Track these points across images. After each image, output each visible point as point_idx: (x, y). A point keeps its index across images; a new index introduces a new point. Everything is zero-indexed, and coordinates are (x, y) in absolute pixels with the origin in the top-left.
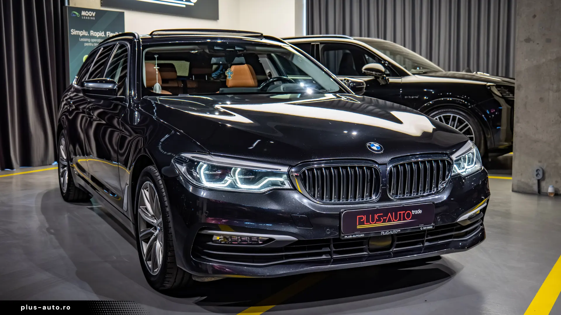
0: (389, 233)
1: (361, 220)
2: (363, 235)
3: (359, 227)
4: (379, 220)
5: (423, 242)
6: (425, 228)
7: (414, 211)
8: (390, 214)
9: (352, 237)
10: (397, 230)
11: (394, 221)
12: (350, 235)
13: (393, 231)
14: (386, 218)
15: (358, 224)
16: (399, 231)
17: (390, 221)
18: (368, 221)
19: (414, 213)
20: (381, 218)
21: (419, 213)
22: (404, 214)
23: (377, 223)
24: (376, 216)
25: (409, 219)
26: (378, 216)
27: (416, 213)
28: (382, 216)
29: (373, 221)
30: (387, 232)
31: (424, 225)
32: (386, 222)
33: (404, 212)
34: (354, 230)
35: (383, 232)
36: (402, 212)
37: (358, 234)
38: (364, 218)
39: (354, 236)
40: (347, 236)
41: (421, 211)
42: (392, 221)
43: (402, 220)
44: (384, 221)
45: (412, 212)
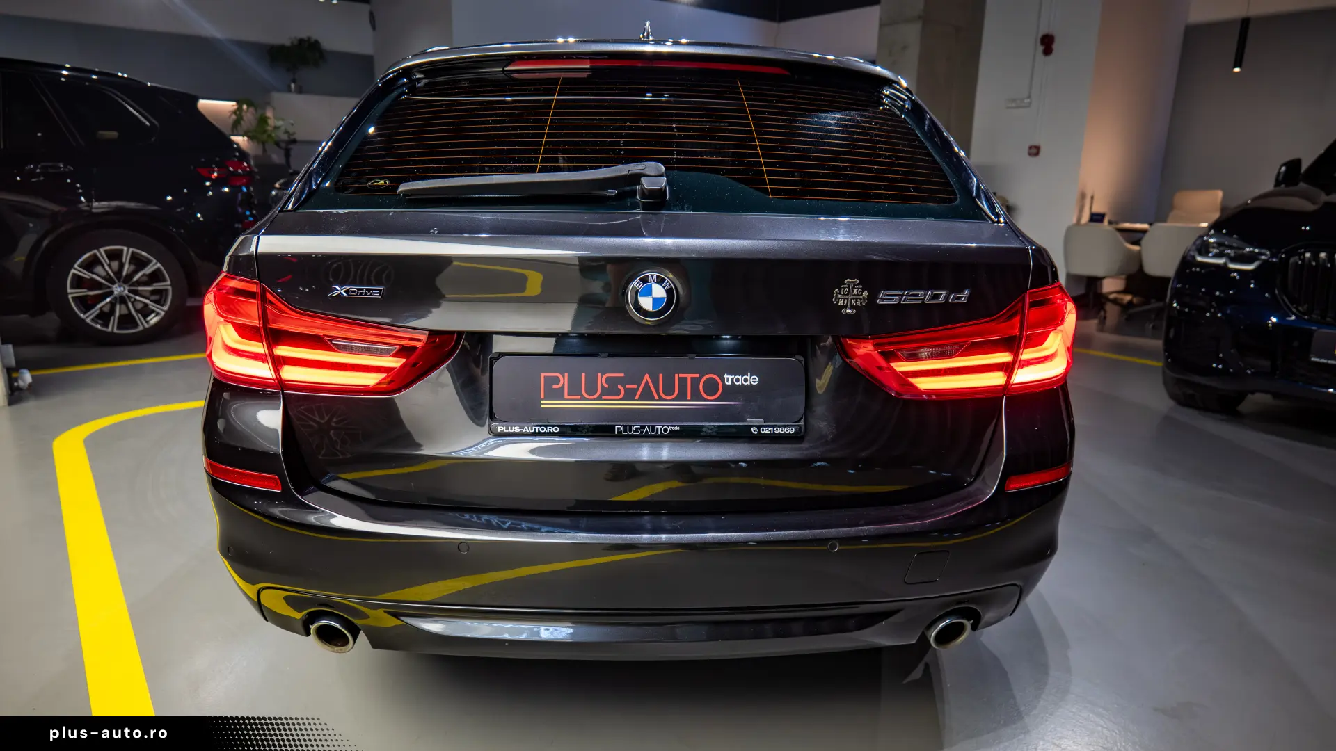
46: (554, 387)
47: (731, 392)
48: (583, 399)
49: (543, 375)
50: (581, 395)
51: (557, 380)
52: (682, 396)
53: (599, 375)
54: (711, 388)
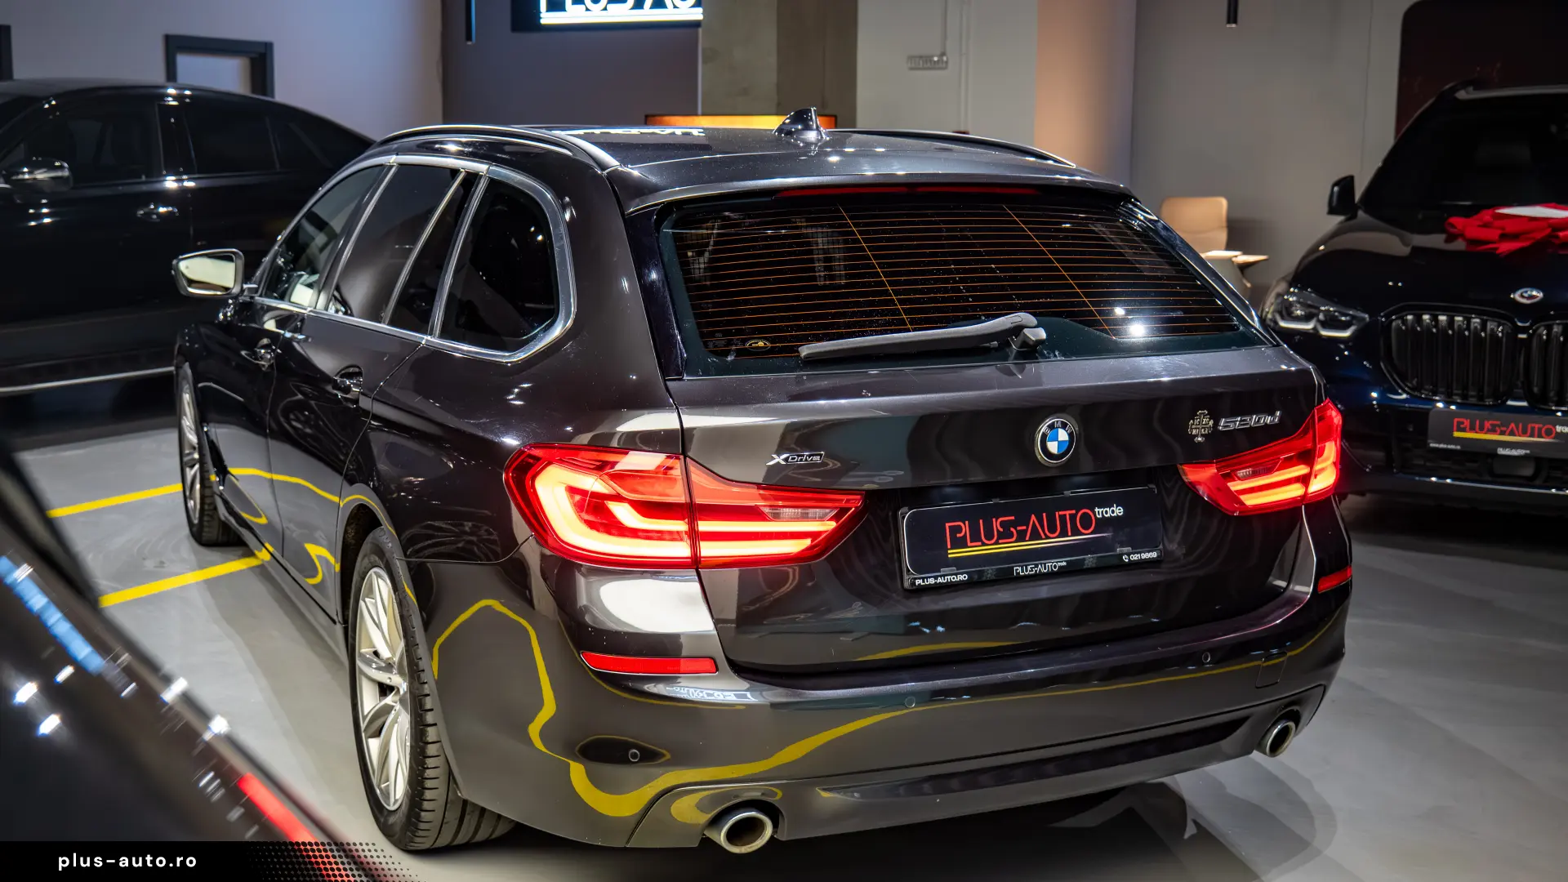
46: (958, 535)
47: (1104, 524)
48: (984, 544)
49: (947, 525)
50: (981, 541)
51: (959, 529)
52: (1064, 534)
53: (994, 520)
54: (1086, 522)
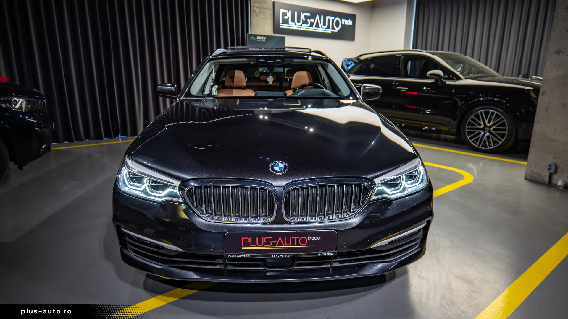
0: (279, 257)
1: (247, 242)
2: (249, 256)
3: (244, 248)
4: (267, 243)
5: (330, 263)
6: (324, 254)
7: (310, 238)
8: (280, 238)
9: (236, 257)
10: (289, 254)
11: (285, 245)
12: (234, 255)
13: (283, 255)
14: (276, 242)
15: (242, 245)
16: (291, 255)
17: (280, 244)
18: (254, 243)
19: (310, 239)
20: (270, 242)
21: (317, 239)
22: (298, 240)
23: (264, 246)
24: (264, 240)
25: (305, 244)
26: (266, 240)
27: (314, 239)
28: (271, 240)
29: (260, 243)
30: (276, 255)
31: (323, 251)
32: (276, 245)
33: (298, 237)
34: (239, 250)
35: (272, 256)
36: (295, 238)
37: (243, 255)
38: (250, 240)
39: (238, 256)
40: (231, 255)
41: (320, 238)
42: (284, 245)
43: (295, 245)
44: (274, 245)
45: (308, 239)
